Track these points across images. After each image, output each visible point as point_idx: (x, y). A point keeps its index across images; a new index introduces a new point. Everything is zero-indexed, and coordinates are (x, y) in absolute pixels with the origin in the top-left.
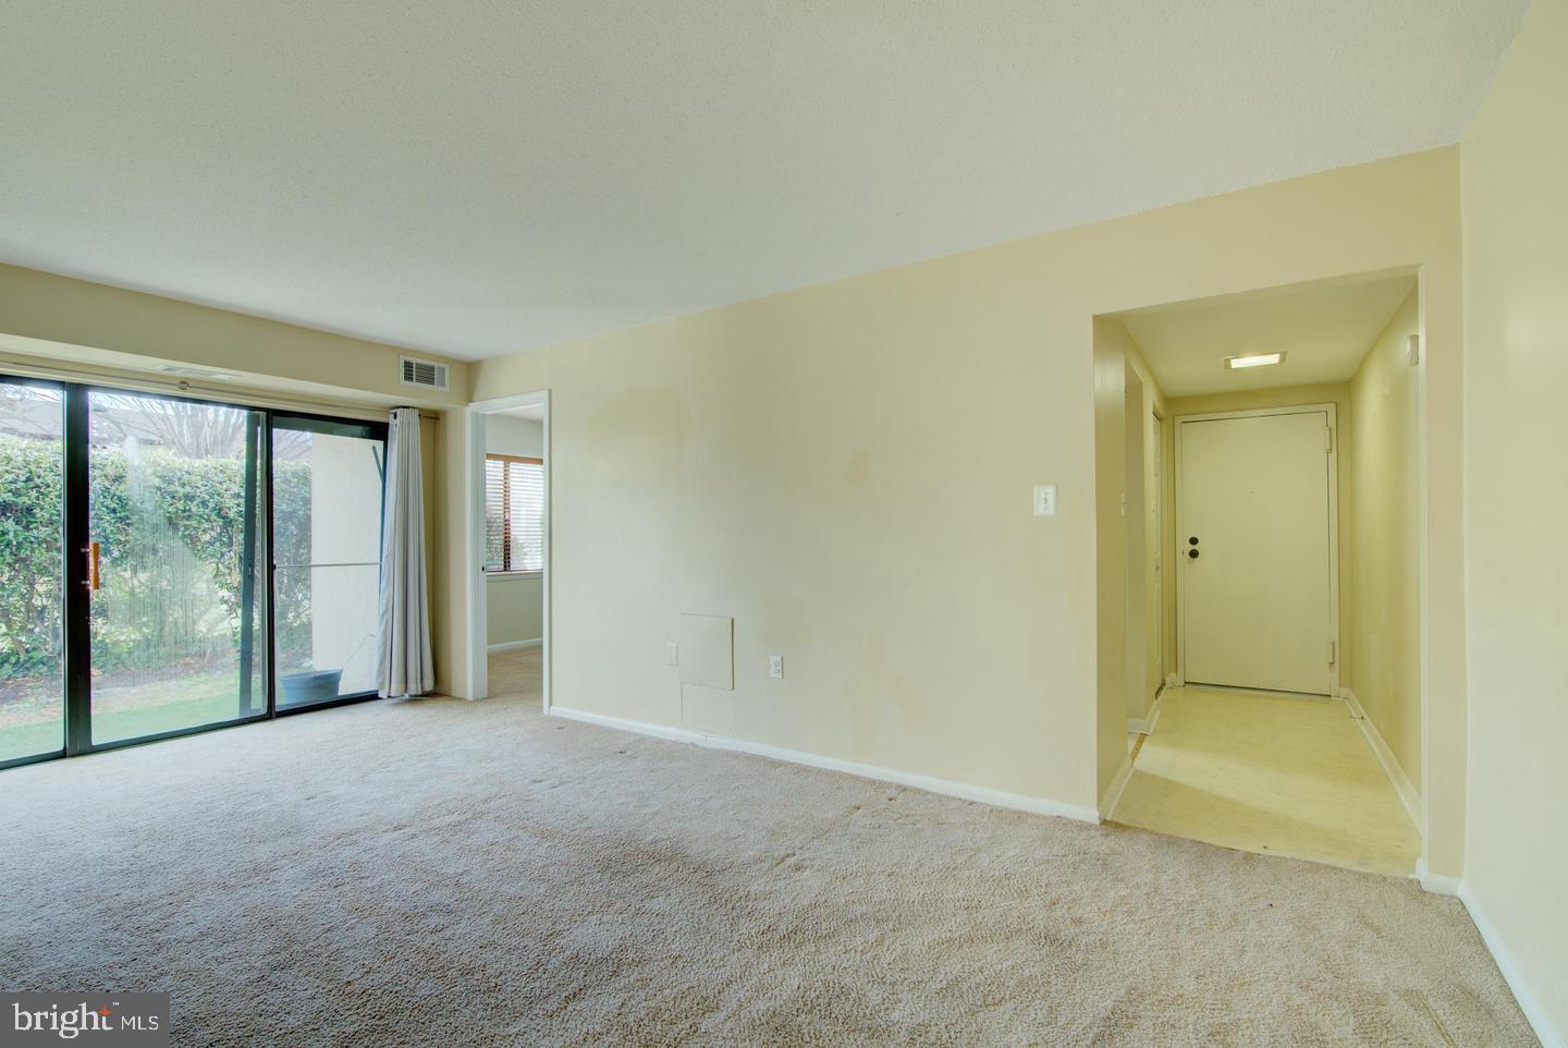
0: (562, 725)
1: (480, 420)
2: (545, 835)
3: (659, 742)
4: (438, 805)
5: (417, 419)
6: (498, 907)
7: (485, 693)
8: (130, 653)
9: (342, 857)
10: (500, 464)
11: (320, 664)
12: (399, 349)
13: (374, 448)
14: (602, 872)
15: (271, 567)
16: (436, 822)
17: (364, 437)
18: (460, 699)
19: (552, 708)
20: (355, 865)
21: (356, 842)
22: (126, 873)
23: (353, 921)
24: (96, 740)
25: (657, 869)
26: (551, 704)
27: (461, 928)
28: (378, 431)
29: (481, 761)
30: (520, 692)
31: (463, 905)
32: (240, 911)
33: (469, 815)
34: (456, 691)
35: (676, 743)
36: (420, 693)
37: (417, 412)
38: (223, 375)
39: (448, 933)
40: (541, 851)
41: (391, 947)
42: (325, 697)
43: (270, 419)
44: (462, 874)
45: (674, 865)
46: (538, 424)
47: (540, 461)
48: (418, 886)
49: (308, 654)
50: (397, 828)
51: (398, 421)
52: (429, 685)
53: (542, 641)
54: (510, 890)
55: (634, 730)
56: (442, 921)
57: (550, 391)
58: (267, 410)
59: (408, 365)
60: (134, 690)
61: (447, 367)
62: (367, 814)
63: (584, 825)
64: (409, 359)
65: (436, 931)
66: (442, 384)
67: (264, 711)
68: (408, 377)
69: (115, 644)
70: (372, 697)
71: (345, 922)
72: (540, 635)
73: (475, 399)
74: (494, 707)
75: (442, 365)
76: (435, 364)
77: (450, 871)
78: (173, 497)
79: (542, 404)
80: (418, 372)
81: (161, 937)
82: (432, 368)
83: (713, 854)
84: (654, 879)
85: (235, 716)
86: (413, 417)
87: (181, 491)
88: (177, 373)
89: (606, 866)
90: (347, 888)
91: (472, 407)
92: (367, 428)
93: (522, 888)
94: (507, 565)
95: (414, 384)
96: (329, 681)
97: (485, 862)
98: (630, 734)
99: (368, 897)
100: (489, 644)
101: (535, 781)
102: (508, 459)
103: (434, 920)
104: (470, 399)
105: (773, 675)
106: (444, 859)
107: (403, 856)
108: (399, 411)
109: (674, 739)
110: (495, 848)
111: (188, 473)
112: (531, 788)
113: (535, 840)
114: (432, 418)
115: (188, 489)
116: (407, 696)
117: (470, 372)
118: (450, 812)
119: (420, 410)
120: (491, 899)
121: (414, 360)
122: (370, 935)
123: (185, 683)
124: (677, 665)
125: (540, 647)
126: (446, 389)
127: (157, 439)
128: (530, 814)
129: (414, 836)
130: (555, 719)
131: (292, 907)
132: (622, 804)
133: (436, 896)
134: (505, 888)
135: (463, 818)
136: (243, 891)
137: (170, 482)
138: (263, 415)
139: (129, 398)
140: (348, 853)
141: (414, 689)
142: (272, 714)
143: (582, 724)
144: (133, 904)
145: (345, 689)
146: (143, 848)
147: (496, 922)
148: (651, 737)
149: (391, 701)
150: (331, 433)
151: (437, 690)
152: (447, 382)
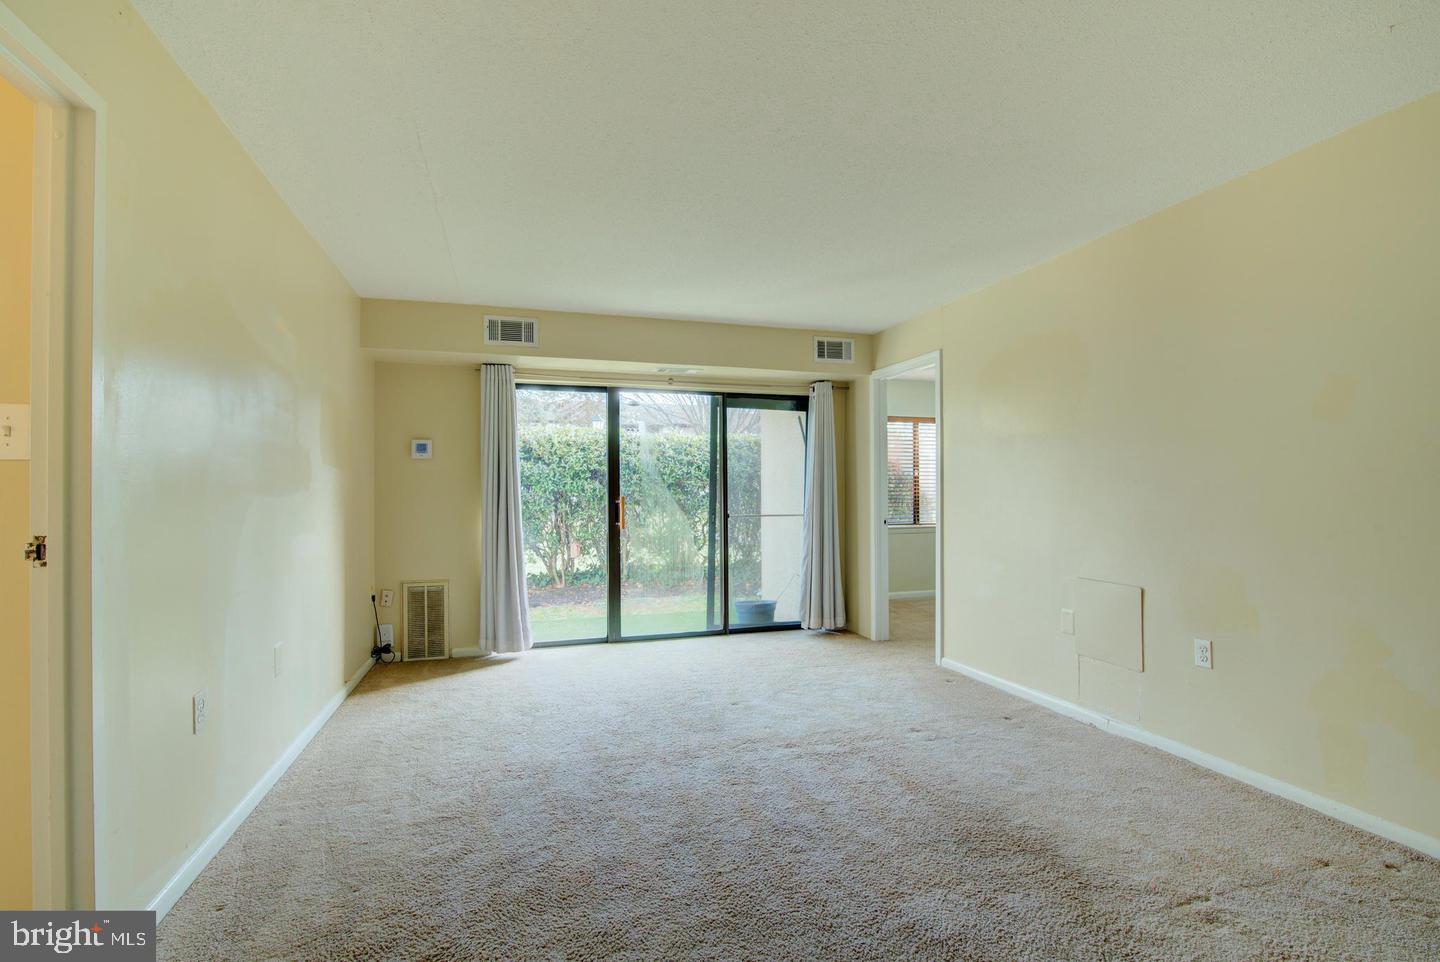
0: (951, 678)
1: (882, 385)
2: (911, 786)
3: (1054, 715)
4: (825, 733)
5: (830, 391)
6: (851, 847)
7: (886, 635)
8: (659, 574)
9: (743, 759)
10: (910, 425)
11: (765, 595)
12: (815, 332)
13: (799, 418)
14: (958, 843)
15: (726, 516)
16: (819, 748)
17: (792, 410)
18: (865, 638)
19: (943, 659)
20: (751, 770)
21: (756, 750)
22: (615, 733)
23: (737, 819)
24: (624, 634)
25: (1020, 860)
26: (942, 656)
27: (816, 856)
28: (801, 403)
29: (869, 699)
30: (919, 639)
31: (822, 834)
32: (667, 784)
33: (847, 749)
34: (862, 629)
35: (1070, 720)
36: (833, 628)
37: (830, 384)
38: (693, 370)
39: (804, 857)
40: (903, 802)
41: (757, 853)
42: (764, 624)
43: (727, 400)
44: (829, 804)
45: (1041, 862)
46: (931, 383)
47: (933, 420)
48: (791, 804)
49: (757, 586)
50: (788, 746)
51: (815, 394)
52: (841, 623)
53: (935, 593)
54: (865, 833)
55: (1024, 697)
56: (804, 843)
57: (941, 351)
58: (723, 394)
59: (821, 344)
60: (658, 601)
61: (852, 342)
62: (770, 728)
63: (953, 787)
64: (821, 339)
65: (794, 851)
66: (850, 358)
67: (721, 628)
68: (821, 355)
69: (651, 567)
70: (796, 627)
71: (732, 818)
72: (935, 589)
73: (877, 366)
74: (892, 650)
75: (848, 340)
76: (843, 340)
77: (820, 798)
78: (681, 464)
79: (933, 365)
80: (830, 349)
81: (620, 788)
82: (841, 343)
83: (1091, 864)
84: (1014, 870)
85: (703, 628)
86: (827, 388)
87: (686, 459)
88: (666, 373)
89: (964, 839)
90: (739, 788)
91: (875, 375)
92: (795, 402)
93: (877, 835)
94: (916, 519)
95: (826, 360)
96: (766, 609)
97: (851, 798)
98: (1020, 700)
99: (753, 801)
100: (890, 591)
101: (913, 730)
102: (916, 421)
103: (796, 841)
104: (873, 369)
105: (1198, 662)
106: (818, 785)
107: (786, 772)
108: (816, 385)
109: (1070, 715)
110: (863, 786)
111: (690, 446)
112: (908, 735)
113: (899, 789)
114: (842, 388)
115: (690, 457)
116: (823, 630)
117: (872, 344)
118: (833, 742)
119: (833, 382)
120: (847, 837)
121: (825, 340)
122: (746, 837)
123: (686, 598)
124: (1074, 634)
125: (933, 598)
126: (853, 361)
127: (688, 423)
128: (902, 762)
129: (800, 756)
130: (945, 671)
131: (699, 792)
132: (997, 775)
133: (804, 817)
134: (860, 830)
135: (841, 750)
136: (675, 768)
137: (680, 453)
138: (720, 397)
139: (671, 395)
140: (747, 757)
141: (828, 624)
142: (727, 631)
143: (972, 681)
144: (612, 758)
145: (779, 617)
146: (628, 718)
147: (847, 860)
148: (1044, 708)
149: (810, 632)
150: (775, 408)
151: (847, 629)
152: (853, 353)
